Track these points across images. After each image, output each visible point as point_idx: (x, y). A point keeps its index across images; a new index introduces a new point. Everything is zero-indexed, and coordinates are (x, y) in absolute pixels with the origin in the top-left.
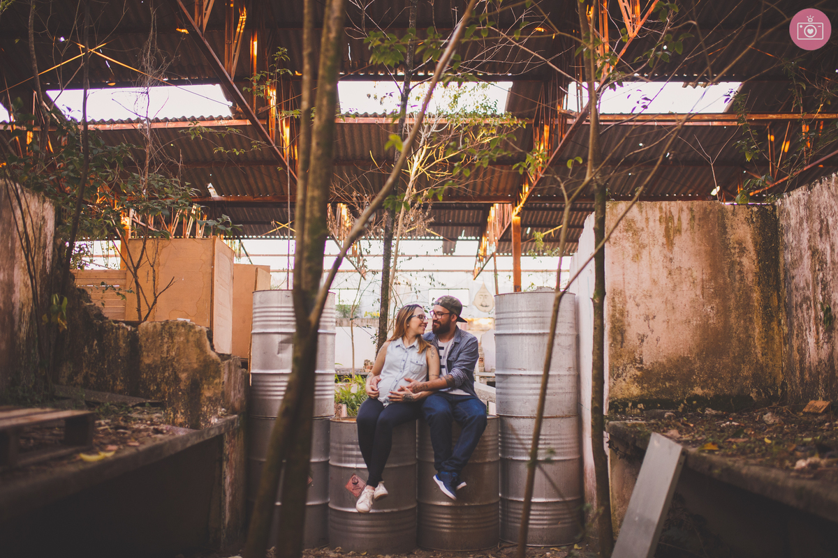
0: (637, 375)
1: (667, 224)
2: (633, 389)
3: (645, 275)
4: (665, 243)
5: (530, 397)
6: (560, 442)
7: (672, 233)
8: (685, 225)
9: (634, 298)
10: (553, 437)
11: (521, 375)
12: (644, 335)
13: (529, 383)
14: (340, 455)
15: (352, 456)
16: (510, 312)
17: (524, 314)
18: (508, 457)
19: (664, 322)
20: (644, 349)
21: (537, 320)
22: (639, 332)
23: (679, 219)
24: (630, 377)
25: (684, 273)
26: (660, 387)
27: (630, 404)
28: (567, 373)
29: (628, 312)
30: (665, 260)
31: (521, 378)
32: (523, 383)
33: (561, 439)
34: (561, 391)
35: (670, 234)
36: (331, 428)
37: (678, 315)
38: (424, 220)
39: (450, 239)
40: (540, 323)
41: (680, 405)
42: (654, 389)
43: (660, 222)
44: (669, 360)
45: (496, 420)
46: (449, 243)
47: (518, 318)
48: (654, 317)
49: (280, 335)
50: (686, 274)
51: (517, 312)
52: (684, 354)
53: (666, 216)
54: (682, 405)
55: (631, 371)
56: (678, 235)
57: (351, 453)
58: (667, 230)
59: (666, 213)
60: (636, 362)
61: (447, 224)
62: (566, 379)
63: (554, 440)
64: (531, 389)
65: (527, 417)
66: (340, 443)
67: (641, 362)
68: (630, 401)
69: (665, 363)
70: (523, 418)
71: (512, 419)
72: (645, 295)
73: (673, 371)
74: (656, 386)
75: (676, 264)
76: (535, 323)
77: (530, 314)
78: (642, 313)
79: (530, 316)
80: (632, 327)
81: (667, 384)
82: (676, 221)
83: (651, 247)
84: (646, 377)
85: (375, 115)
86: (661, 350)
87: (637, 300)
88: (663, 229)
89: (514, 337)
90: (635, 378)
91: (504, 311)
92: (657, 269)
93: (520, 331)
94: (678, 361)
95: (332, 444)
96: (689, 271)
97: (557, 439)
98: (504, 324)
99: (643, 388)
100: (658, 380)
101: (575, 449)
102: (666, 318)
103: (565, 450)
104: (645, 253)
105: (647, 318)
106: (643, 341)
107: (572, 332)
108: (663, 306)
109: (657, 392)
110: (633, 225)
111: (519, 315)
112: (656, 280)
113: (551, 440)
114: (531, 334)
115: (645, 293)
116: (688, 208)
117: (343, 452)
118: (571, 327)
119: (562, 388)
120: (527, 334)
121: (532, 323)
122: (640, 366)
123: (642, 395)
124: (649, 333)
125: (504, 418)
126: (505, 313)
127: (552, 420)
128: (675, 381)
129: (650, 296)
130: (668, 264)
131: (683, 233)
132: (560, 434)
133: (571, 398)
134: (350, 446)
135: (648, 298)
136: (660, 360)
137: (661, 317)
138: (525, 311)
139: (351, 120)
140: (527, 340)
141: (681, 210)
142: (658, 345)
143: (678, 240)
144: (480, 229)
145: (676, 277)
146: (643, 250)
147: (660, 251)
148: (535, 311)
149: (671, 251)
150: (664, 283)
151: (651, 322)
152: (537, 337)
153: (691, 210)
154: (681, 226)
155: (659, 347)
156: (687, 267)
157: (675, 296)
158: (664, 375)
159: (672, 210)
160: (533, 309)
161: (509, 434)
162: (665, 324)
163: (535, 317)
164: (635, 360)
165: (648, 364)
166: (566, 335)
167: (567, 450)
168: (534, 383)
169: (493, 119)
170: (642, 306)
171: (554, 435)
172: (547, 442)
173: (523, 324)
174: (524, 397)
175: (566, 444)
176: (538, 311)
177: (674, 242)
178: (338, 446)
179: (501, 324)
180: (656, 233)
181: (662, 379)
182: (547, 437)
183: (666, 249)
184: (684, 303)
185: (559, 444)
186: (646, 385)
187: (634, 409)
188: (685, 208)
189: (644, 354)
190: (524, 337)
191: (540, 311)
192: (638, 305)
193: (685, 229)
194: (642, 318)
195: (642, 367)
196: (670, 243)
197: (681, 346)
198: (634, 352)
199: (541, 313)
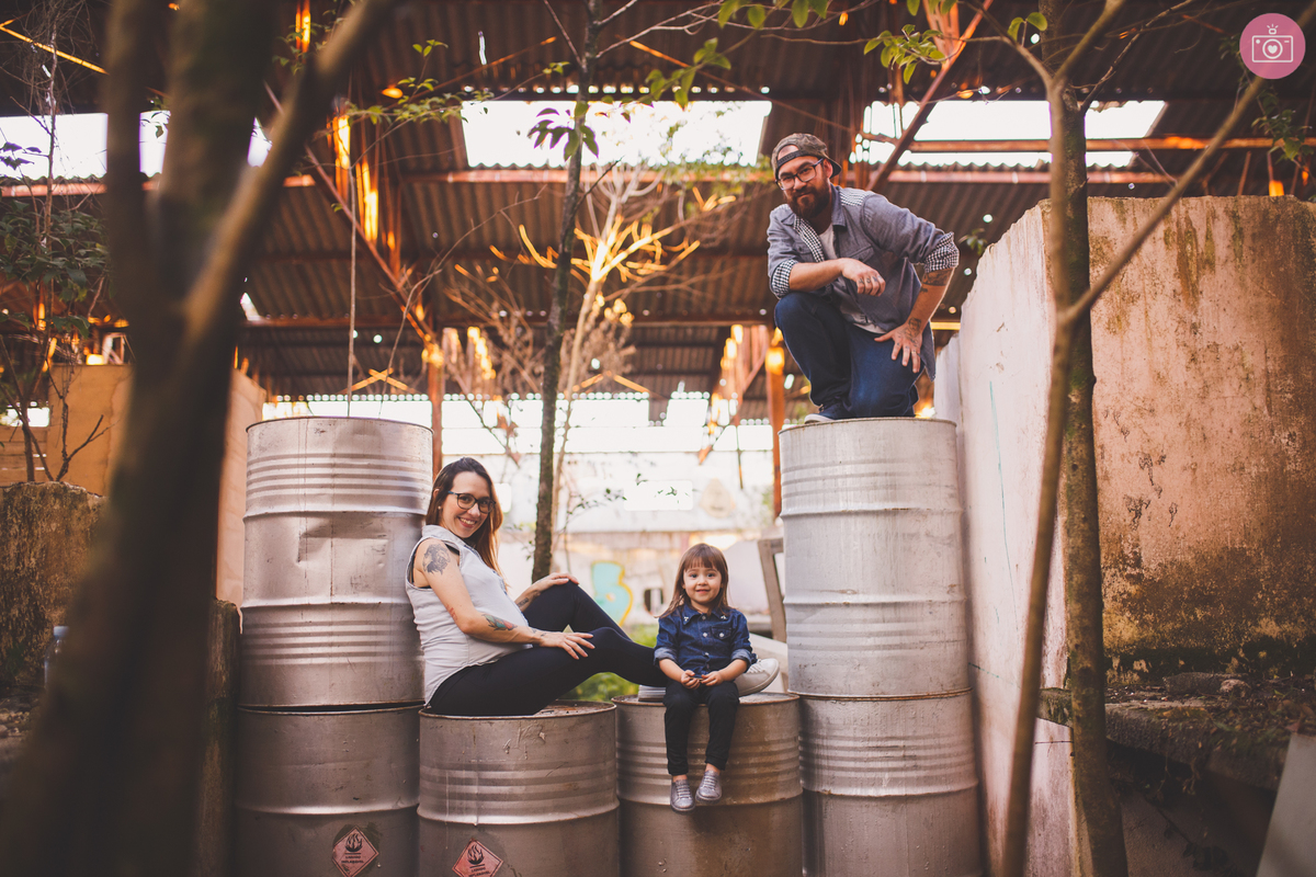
0: (1129, 594)
1: (1182, 247)
2: (1121, 625)
3: (1138, 364)
4: (1179, 290)
5: (869, 654)
6: (938, 752)
7: (1193, 267)
8: (1222, 249)
9: (1116, 416)
10: (921, 743)
11: (847, 605)
12: (1140, 501)
13: (865, 621)
14: (442, 796)
15: (469, 797)
16: (816, 466)
17: (848, 469)
18: (820, 789)
19: (1185, 469)
20: (1142, 532)
21: (880, 480)
22: (1129, 494)
23: (1209, 236)
24: (1114, 599)
25: (1225, 357)
26: (1183, 621)
27: (1116, 663)
28: (947, 598)
29: (1102, 447)
30: (1181, 330)
31: (848, 610)
32: (852, 622)
33: (940, 747)
34: (935, 638)
35: (1192, 269)
36: (422, 731)
37: (1215, 452)
38: (617, 350)
39: (660, 398)
40: (886, 487)
41: (1230, 661)
42: (1169, 626)
43: (1166, 243)
44: (1201, 558)
45: (793, 706)
46: (657, 405)
47: (836, 477)
48: (1163, 459)
49: (303, 519)
50: (1230, 361)
51: (833, 464)
52: (1232, 541)
53: (1179, 230)
54: (1235, 661)
55: (1116, 584)
56: (1207, 271)
57: (465, 789)
58: (1183, 260)
59: (1178, 224)
60: (1125, 563)
61: (653, 373)
62: (946, 611)
63: (925, 748)
64: (870, 635)
65: (863, 699)
66: (440, 767)
67: (1138, 563)
68: (1116, 655)
69: (1192, 564)
70: (855, 700)
71: (828, 703)
72: (1139, 410)
73: (1211, 583)
74: (1173, 618)
75: (1205, 338)
76: (875, 488)
77: (863, 469)
78: (1134, 450)
79: (862, 472)
80: (1113, 481)
81: (1199, 614)
82: (1201, 241)
83: (1149, 300)
84: (1150, 597)
85: (530, 168)
86: (1181, 535)
87: (1122, 419)
88: (1175, 259)
89: (828, 520)
90: (1124, 601)
91: (805, 464)
92: (1163, 348)
93: (841, 507)
94: (1221, 558)
95: (424, 769)
96: (1236, 354)
97: (931, 747)
98: (805, 493)
99: (1143, 623)
100: (1177, 605)
101: (969, 767)
102: (1189, 460)
103: (949, 771)
104: (1135, 312)
105: (1146, 462)
106: (1138, 514)
107: (954, 507)
108: (1182, 433)
109: (1176, 633)
110: (1105, 249)
111: (839, 470)
112: (1163, 373)
113: (918, 748)
114: (866, 513)
115: (1141, 404)
116: (1226, 211)
117: (448, 788)
118: (951, 496)
119: (937, 632)
120: (857, 513)
121: (868, 489)
122: (1134, 573)
123: (1143, 640)
124: (1153, 496)
125: (809, 702)
126: (806, 467)
127: (919, 703)
128: (1217, 606)
129: (1152, 411)
130: (1188, 337)
131: (1218, 268)
132: (937, 736)
133: (956, 653)
134: (464, 774)
135: (1147, 415)
136: (1179, 557)
137: (1177, 459)
138: (851, 463)
139: (486, 177)
140: (857, 525)
141: (1213, 216)
142: (1174, 524)
143: (1206, 283)
144: (708, 378)
145: (1207, 366)
146: (1132, 307)
147: (1170, 309)
148: (874, 462)
149: (1193, 308)
150: (1182, 382)
151: (1156, 470)
152: (881, 520)
153: (1234, 216)
154: (1213, 253)
155: (1177, 528)
156: (1230, 344)
157: (1208, 409)
158: (1192, 593)
159: (1192, 217)
160: (871, 458)
161: (823, 738)
162: (1188, 476)
163: (874, 474)
164: (1124, 558)
165: (1153, 566)
166: (942, 513)
167: (953, 770)
168: (877, 621)
169: (735, 172)
170: (1134, 434)
171: (924, 738)
172: (909, 753)
173: (847, 490)
174: (855, 654)
175: (950, 756)
176: (880, 461)
177: (1200, 288)
178: (435, 772)
179: (796, 494)
180: (1159, 268)
181: (1187, 601)
182: (909, 743)
183: (1183, 303)
184: (1227, 425)
185: (935, 757)
186: (1150, 617)
187: (1125, 671)
188: (1220, 211)
189: (1143, 544)
190: (851, 520)
191: (885, 461)
192: (1124, 432)
193: (1223, 258)
194: (1136, 460)
195: (1140, 575)
196: (1189, 290)
197: (1226, 525)
198: (1120, 539)
199: (888, 465)
